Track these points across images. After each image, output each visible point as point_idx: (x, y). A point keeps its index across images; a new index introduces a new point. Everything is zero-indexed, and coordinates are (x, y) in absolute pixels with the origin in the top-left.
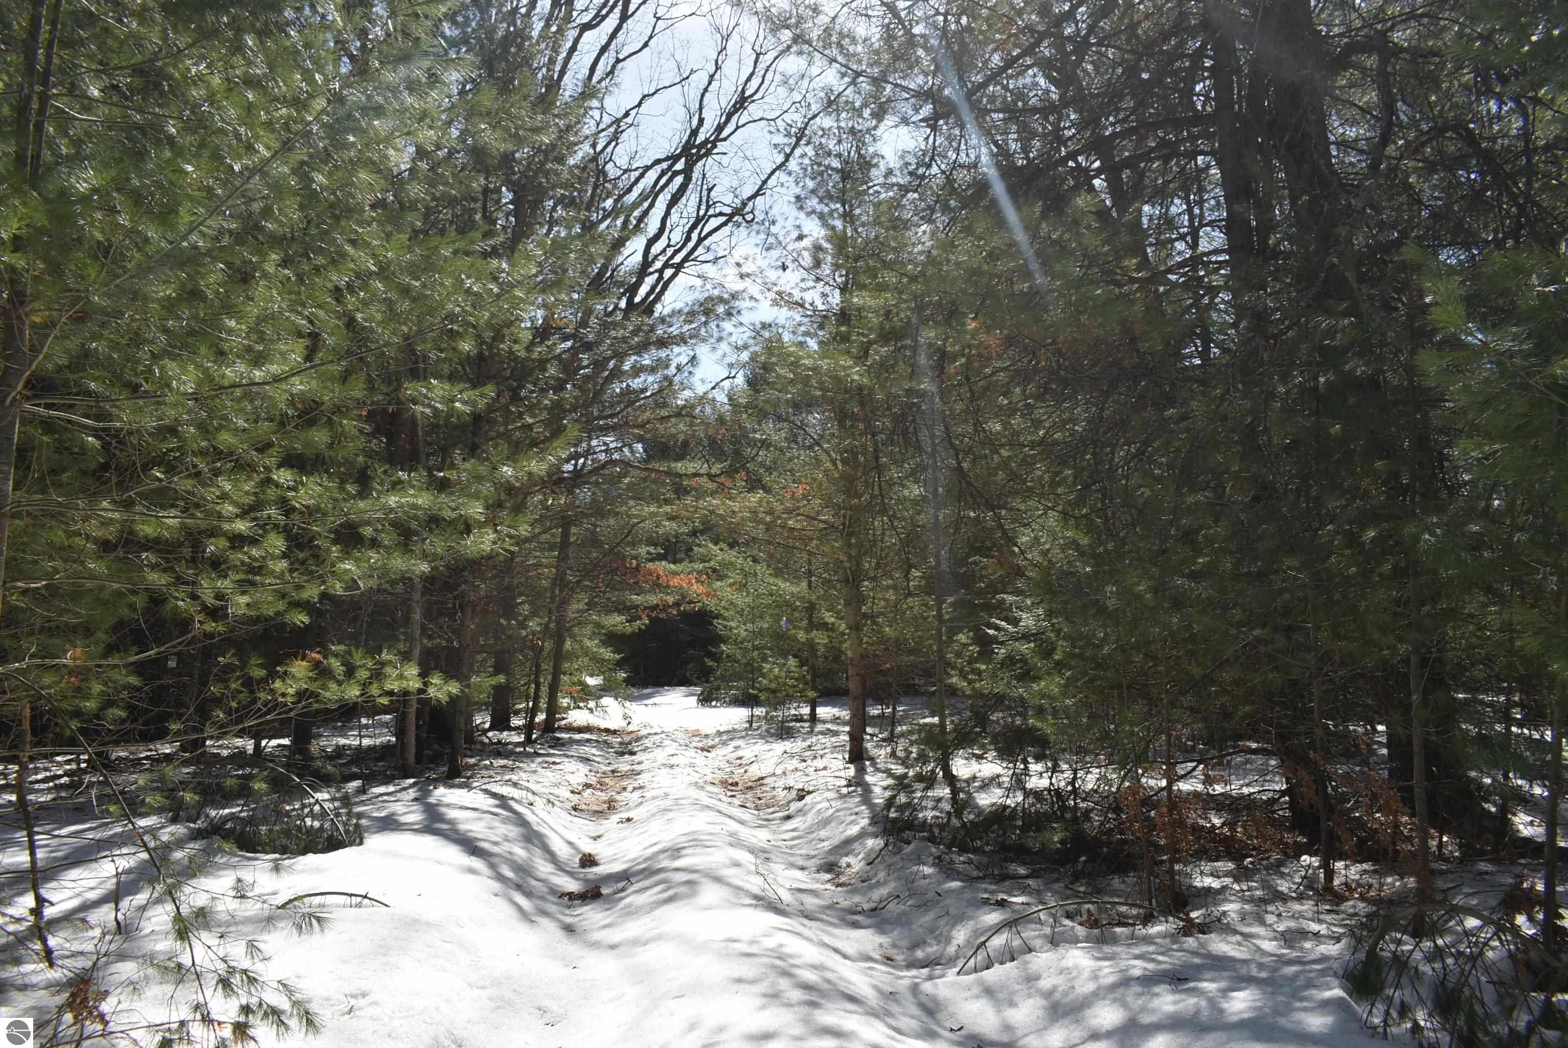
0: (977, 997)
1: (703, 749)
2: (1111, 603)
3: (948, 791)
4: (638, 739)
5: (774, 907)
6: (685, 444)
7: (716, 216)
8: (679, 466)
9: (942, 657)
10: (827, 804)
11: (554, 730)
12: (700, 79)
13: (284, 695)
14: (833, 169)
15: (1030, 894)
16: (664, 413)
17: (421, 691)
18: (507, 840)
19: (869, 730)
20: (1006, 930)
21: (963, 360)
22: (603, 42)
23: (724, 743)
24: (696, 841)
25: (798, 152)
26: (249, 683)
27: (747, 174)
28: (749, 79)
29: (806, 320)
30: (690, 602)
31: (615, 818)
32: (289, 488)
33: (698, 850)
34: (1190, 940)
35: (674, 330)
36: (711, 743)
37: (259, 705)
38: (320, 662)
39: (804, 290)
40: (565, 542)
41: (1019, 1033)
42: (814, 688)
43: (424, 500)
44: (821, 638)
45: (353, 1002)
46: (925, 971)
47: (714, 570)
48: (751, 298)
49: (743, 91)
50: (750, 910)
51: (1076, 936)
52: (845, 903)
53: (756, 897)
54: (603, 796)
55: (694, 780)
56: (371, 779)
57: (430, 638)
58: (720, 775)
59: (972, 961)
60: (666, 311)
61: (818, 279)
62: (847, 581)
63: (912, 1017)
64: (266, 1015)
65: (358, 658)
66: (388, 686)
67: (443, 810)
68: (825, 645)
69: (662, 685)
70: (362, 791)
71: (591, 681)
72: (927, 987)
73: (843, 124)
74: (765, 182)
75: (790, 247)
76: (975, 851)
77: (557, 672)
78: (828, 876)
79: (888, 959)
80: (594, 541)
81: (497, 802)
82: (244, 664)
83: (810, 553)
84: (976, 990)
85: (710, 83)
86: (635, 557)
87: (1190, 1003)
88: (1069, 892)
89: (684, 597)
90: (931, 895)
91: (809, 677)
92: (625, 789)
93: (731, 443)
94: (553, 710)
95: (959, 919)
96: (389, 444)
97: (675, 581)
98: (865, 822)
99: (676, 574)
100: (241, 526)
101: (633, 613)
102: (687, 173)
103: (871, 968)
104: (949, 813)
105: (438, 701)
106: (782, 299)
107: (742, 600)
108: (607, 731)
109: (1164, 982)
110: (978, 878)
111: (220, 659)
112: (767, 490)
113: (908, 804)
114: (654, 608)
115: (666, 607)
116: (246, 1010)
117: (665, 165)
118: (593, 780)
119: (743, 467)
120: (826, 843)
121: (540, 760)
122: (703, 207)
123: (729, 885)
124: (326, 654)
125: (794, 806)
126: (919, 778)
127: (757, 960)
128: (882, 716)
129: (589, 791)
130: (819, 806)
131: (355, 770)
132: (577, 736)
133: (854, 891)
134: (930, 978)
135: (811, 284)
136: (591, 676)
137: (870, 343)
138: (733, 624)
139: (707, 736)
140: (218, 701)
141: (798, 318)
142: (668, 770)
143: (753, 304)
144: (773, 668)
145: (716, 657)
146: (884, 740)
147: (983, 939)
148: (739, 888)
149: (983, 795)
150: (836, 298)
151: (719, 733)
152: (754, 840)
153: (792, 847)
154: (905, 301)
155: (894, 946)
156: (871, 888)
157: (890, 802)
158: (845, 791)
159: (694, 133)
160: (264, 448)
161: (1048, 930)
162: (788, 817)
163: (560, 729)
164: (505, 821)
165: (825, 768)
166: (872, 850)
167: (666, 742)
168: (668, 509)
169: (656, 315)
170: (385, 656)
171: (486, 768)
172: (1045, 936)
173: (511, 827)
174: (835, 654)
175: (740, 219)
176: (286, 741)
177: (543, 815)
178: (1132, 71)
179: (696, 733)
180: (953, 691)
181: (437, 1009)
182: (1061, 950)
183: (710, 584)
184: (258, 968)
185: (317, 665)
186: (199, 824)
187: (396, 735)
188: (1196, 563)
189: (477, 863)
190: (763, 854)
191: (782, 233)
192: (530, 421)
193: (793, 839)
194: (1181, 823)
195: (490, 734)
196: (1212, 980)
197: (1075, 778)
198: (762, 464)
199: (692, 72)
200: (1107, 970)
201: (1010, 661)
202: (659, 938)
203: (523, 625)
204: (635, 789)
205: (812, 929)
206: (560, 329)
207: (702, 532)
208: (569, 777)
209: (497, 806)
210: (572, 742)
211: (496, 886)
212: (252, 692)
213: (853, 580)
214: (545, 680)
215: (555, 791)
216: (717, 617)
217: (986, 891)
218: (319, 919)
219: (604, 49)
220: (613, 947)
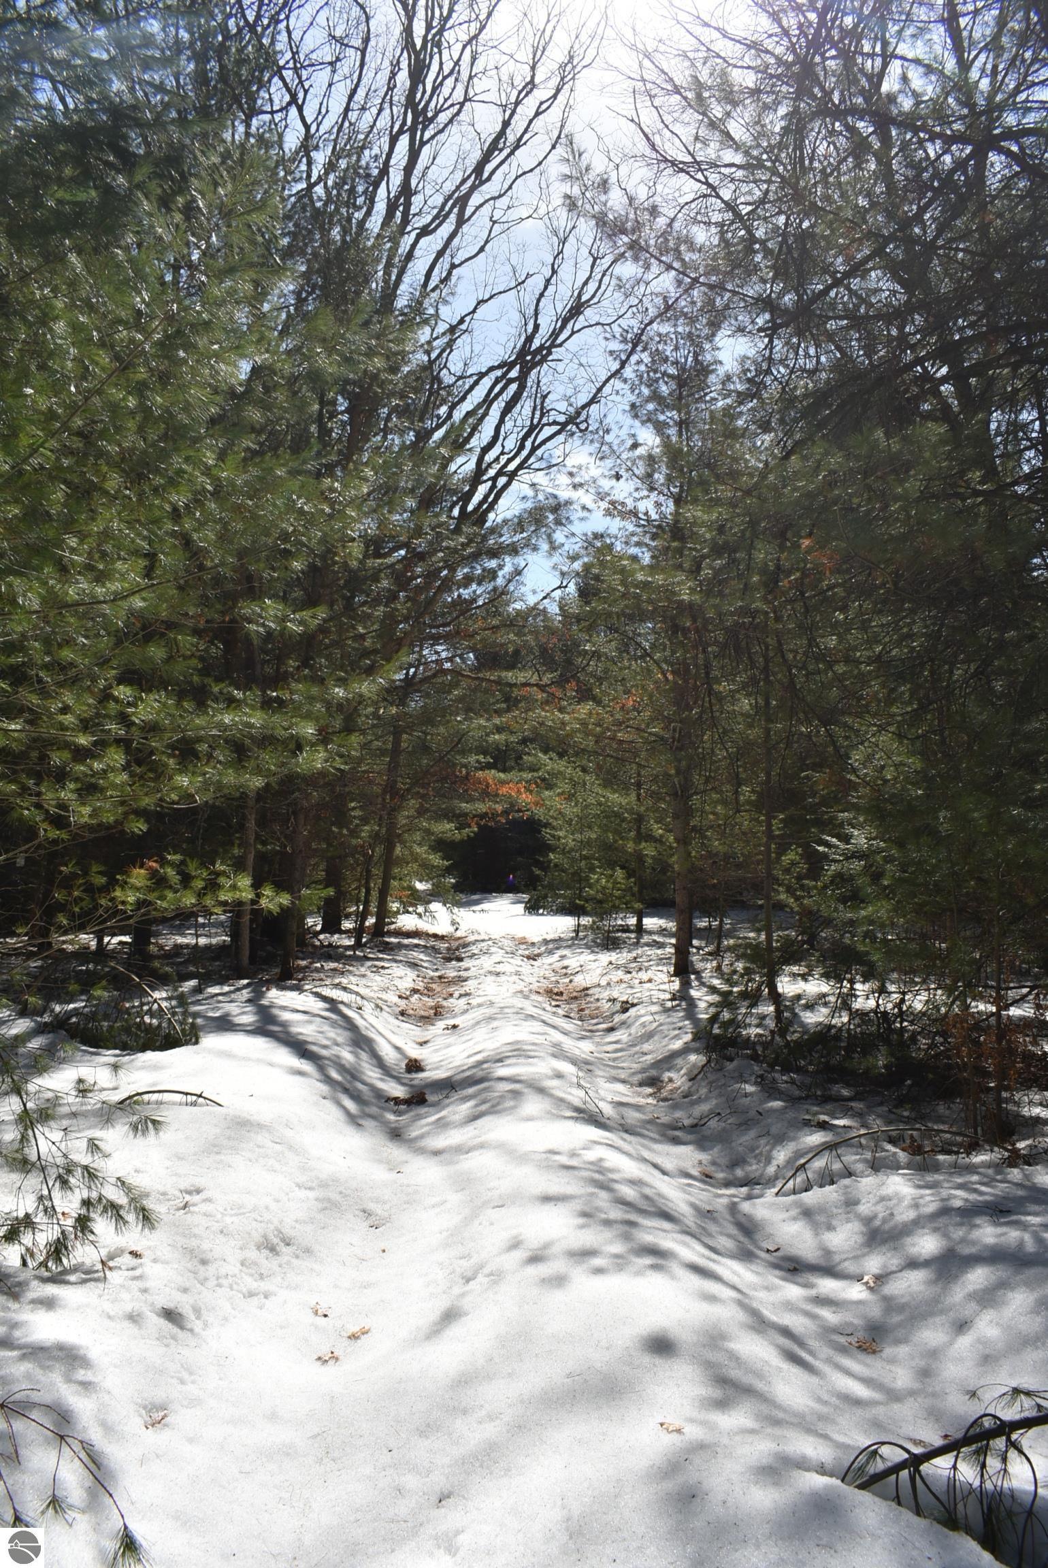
0: (795, 1219)
1: (529, 958)
2: (945, 828)
3: (772, 1008)
4: (465, 945)
5: (593, 1119)
6: (517, 652)
7: (549, 424)
8: (509, 676)
9: (769, 874)
10: (650, 1018)
11: (383, 934)
12: (537, 283)
13: (123, 903)
14: (669, 376)
15: (853, 1116)
16: (495, 622)
17: (254, 902)
18: (338, 1045)
19: (695, 942)
20: (827, 1153)
21: (798, 574)
22: (439, 247)
23: (551, 952)
24: (519, 1051)
25: (634, 359)
26: (90, 889)
27: (581, 382)
28: (586, 283)
29: (639, 530)
30: (519, 811)
31: (441, 1024)
32: (129, 704)
33: (522, 1060)
34: (1016, 1171)
35: (506, 539)
36: (537, 951)
37: (101, 911)
38: (157, 871)
39: (636, 500)
40: (396, 751)
41: (837, 1258)
42: (641, 901)
43: (257, 719)
44: (649, 850)
45: (188, 1198)
46: (744, 1190)
47: (543, 780)
48: (584, 508)
49: (580, 296)
50: (571, 1123)
51: (898, 1162)
52: (665, 1119)
53: (578, 1110)
54: (430, 1002)
55: (519, 988)
56: (208, 979)
57: (264, 843)
58: (545, 984)
59: (791, 1182)
60: (499, 519)
61: (652, 489)
62: (676, 794)
63: (729, 1236)
64: (105, 1210)
65: (192, 868)
66: (222, 898)
67: (275, 1011)
68: (653, 857)
69: (490, 892)
70: (198, 990)
71: (420, 886)
72: (746, 1207)
73: (680, 329)
74: (599, 390)
75: (624, 456)
76: (798, 1070)
77: (387, 878)
78: (649, 1090)
79: (707, 1176)
80: (425, 749)
81: (327, 1006)
82: (86, 873)
83: (639, 765)
84: (794, 1212)
85: (546, 288)
86: (465, 766)
87: (1013, 1235)
88: (892, 1116)
89: (512, 805)
90: (752, 1113)
91: (635, 889)
92: (451, 995)
93: (562, 651)
94: (383, 914)
95: (780, 1139)
96: (227, 651)
97: (504, 790)
98: (689, 1037)
99: (503, 783)
100: (83, 740)
101: (461, 820)
102: (522, 380)
103: (689, 1185)
104: (772, 1032)
105: (270, 912)
106: (616, 509)
107: (570, 810)
108: (435, 936)
109: (986, 1214)
110: (800, 1098)
111: (63, 869)
112: (598, 702)
113: (732, 1022)
114: (483, 816)
115: (495, 815)
116: (87, 1203)
117: (499, 373)
118: (420, 986)
119: (574, 676)
120: (649, 1057)
121: (369, 963)
122: (537, 415)
123: (551, 1096)
124: (163, 862)
125: (618, 1018)
126: (744, 995)
127: (576, 1173)
128: (709, 928)
129: (416, 996)
130: (643, 1019)
131: (192, 968)
132: (406, 941)
133: (675, 1107)
134: (749, 1197)
135: (645, 493)
136: (421, 881)
137: (704, 557)
138: (561, 834)
139: (533, 944)
140: (61, 907)
141: (631, 528)
142: (493, 978)
143: (585, 514)
144: (600, 880)
145: (545, 867)
146: (710, 954)
147: (802, 1161)
148: (562, 1100)
149: (808, 1014)
150: (669, 507)
151: (546, 942)
152: (577, 1052)
153: (615, 1060)
154: (738, 515)
155: (714, 1163)
156: (693, 1103)
157: (714, 1019)
158: (669, 1004)
159: (529, 339)
160: (104, 663)
161: (868, 1155)
162: (611, 1030)
163: (390, 934)
164: (334, 1024)
165: (650, 981)
166: (694, 1065)
167: (493, 950)
168: (497, 721)
169: (488, 524)
170: (219, 867)
171: (317, 970)
172: (866, 1161)
173: (339, 1031)
174: (662, 866)
175: (574, 428)
176: (127, 939)
177: (372, 1020)
178: (983, 272)
179: (523, 942)
180: (780, 906)
181: (267, 1208)
182: (881, 1177)
183: (539, 793)
184: (98, 1163)
185: (153, 874)
186: (47, 1018)
187: (230, 936)
188: (1033, 790)
189: (306, 1066)
190: (584, 1065)
191: (616, 442)
192: (361, 630)
193: (616, 1051)
194: (1011, 1051)
195: (322, 937)
196: (1036, 1214)
197: (903, 1001)
198: (592, 675)
199: (528, 276)
200: (928, 1198)
201: (841, 879)
202: (482, 1146)
203: (354, 833)
204: (461, 996)
205: (631, 1144)
206: (394, 537)
207: (532, 741)
208: (397, 982)
209: (327, 1010)
210: (400, 946)
211: (324, 1088)
212: (94, 899)
213: (682, 793)
214: (376, 885)
215: (384, 996)
216: (547, 825)
217: (808, 1112)
218: (154, 1122)
219: (440, 254)
220: (437, 1153)
